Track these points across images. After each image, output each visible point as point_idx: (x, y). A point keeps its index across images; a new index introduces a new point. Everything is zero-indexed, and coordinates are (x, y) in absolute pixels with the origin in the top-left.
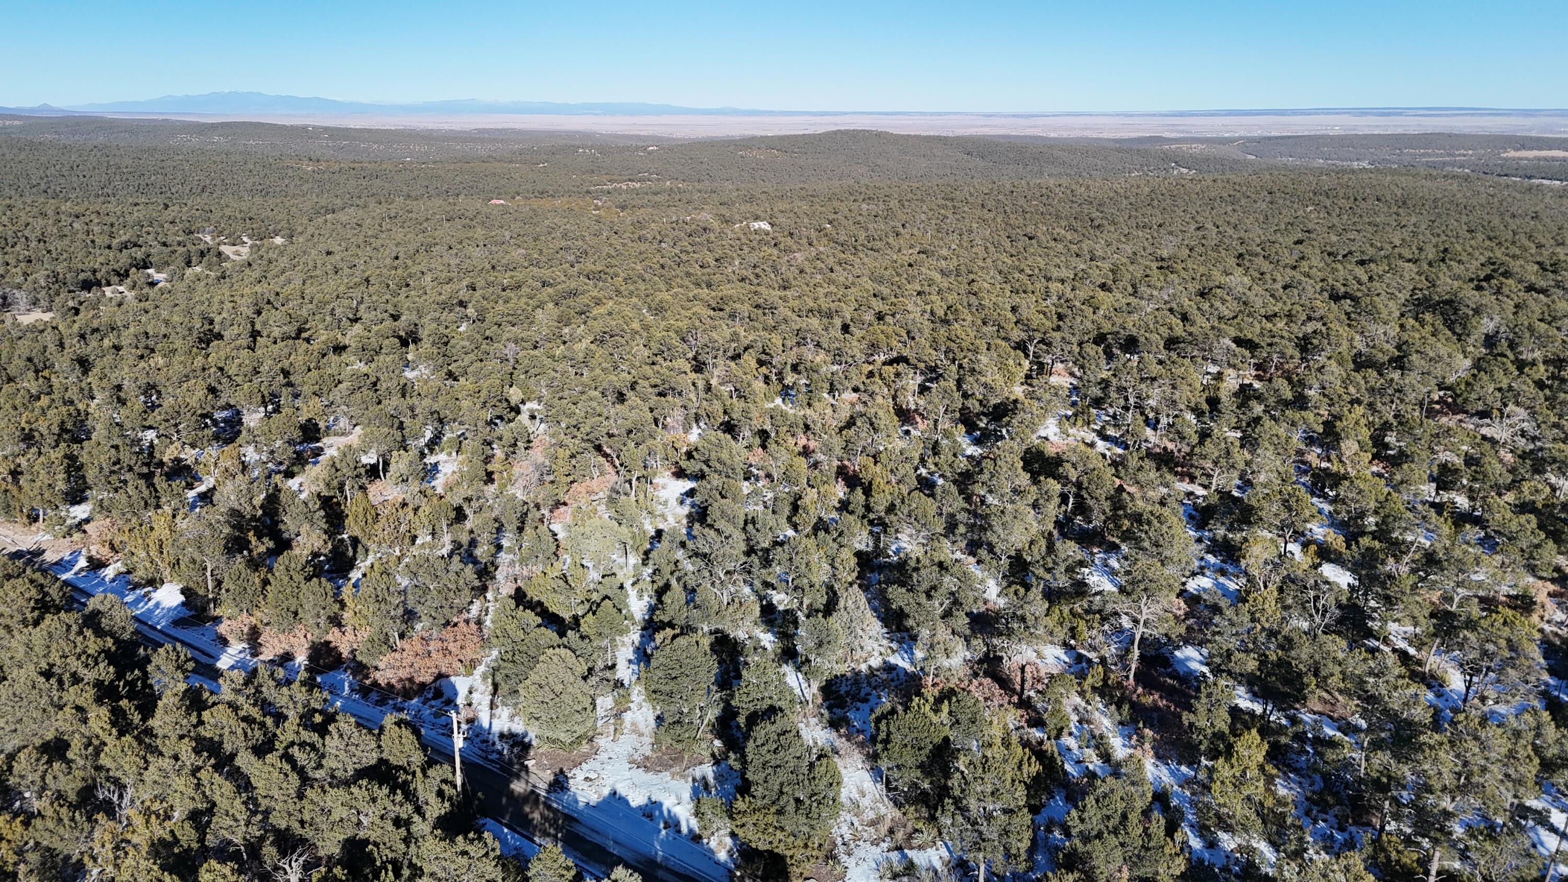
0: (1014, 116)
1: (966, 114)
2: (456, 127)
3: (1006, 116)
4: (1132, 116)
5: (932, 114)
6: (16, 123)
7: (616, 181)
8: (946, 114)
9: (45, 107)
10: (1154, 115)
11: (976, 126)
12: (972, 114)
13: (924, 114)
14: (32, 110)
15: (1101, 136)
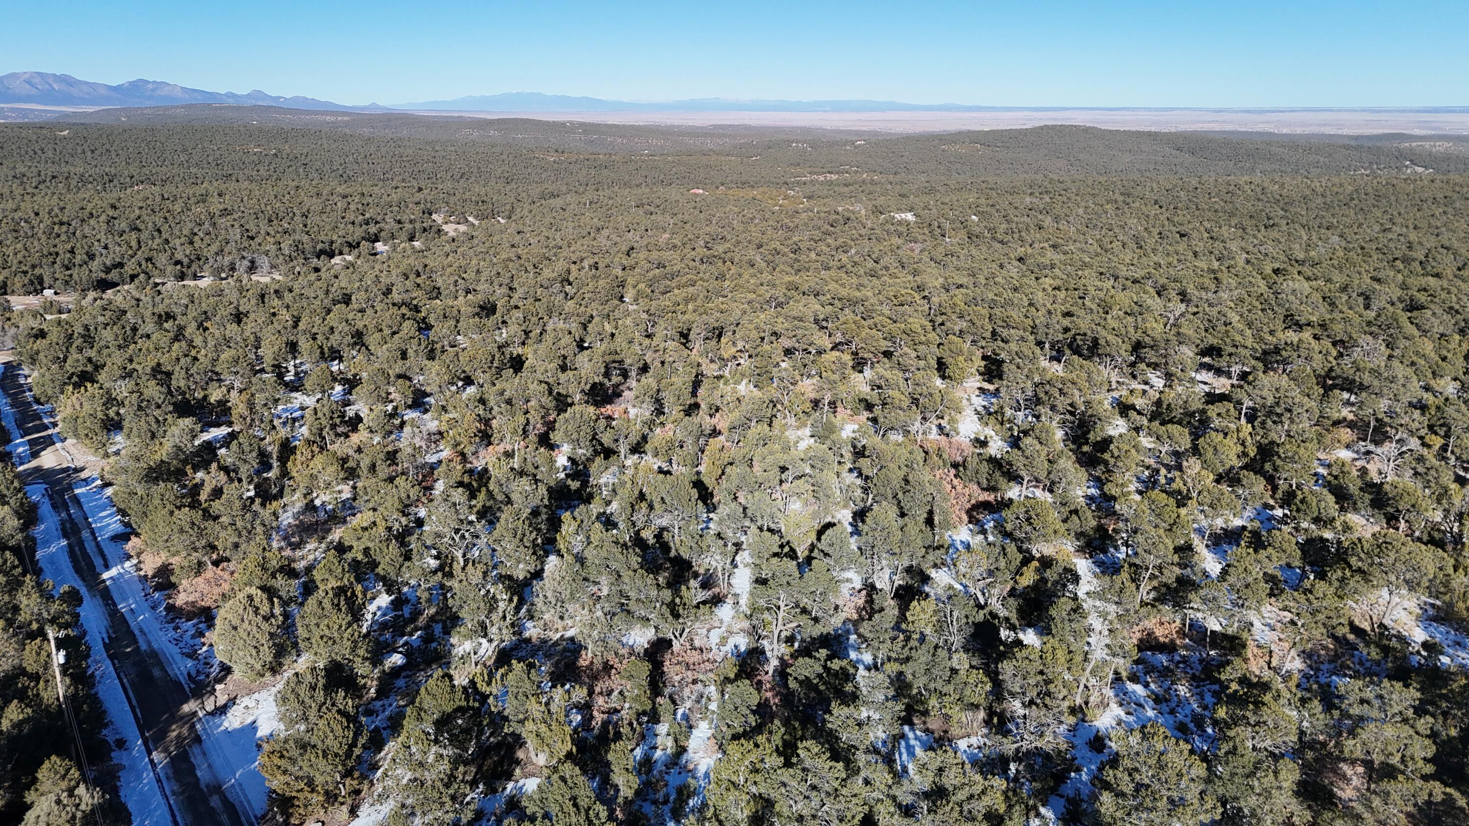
0: (1246, 111)
1: (1194, 110)
2: (698, 123)
3: (1236, 112)
4: (1380, 111)
5: (1157, 110)
6: (346, 118)
7: (815, 173)
8: (1172, 109)
9: (374, 106)
10: (1403, 111)
11: (1203, 122)
12: (1200, 110)
13: (1149, 109)
14: (365, 108)
15: (1340, 132)
